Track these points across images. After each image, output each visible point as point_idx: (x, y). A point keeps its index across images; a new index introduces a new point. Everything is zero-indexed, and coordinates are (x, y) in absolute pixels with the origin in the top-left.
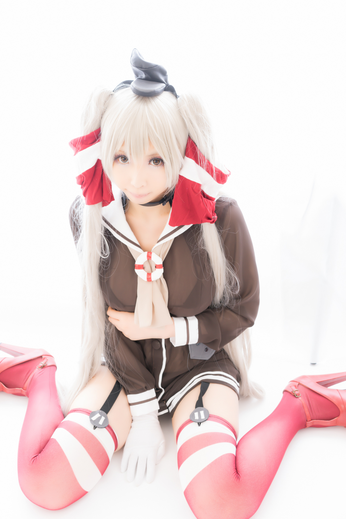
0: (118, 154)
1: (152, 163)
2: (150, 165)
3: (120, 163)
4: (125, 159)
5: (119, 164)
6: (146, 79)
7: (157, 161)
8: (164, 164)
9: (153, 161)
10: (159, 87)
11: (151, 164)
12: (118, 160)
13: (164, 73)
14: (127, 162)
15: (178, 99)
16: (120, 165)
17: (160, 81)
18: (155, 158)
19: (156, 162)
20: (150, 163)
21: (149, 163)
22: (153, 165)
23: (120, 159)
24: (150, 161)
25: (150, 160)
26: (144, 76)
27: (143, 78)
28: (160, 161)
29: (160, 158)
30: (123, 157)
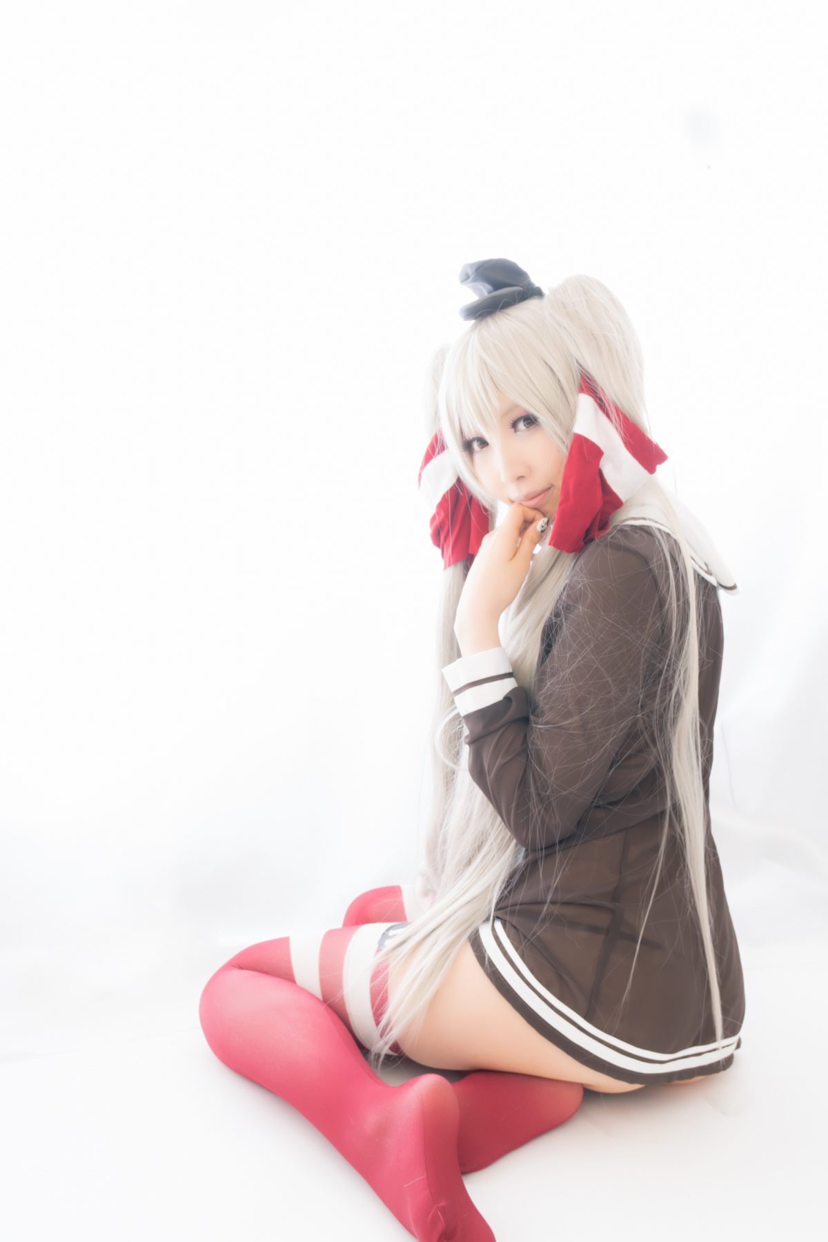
3: (476, 452)
5: (477, 455)
8: (539, 421)
9: (524, 421)
11: (519, 431)
12: (473, 449)
19: (529, 423)
22: (523, 431)
24: (514, 425)
25: (511, 424)
30: (479, 440)
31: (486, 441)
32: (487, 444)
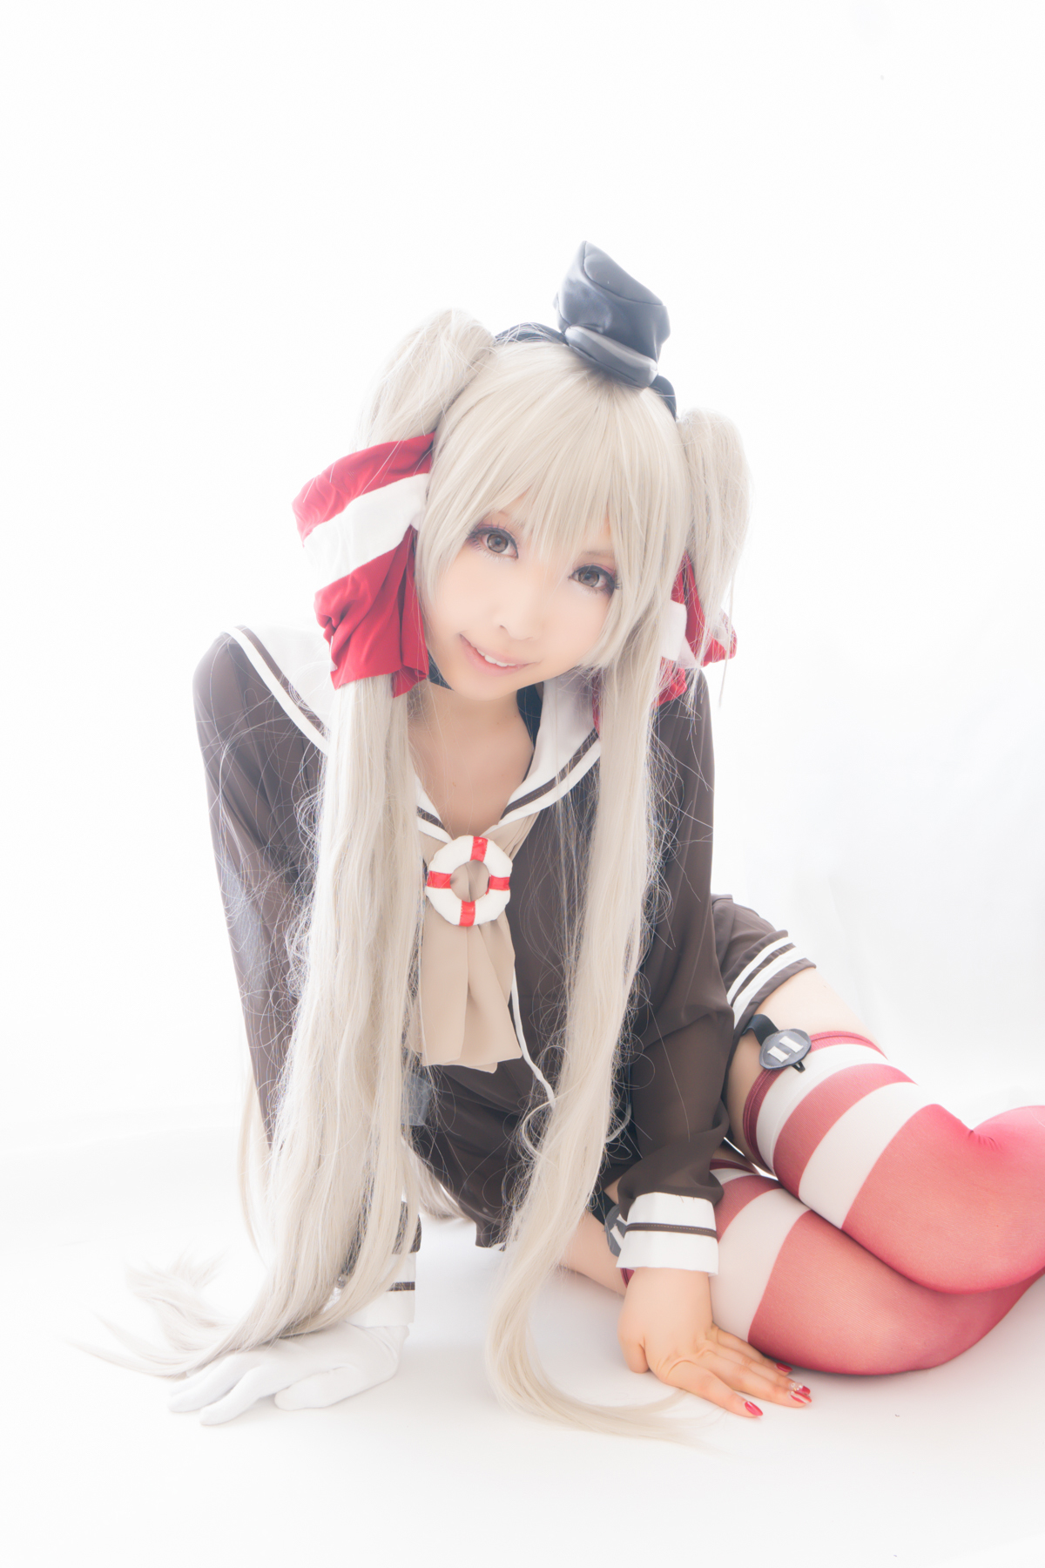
1: (577, 576)
2: (571, 581)
3: (483, 549)
4: (503, 541)
5: (481, 553)
6: (610, 334)
9: (581, 573)
11: (575, 580)
12: (482, 540)
13: (663, 333)
14: (508, 550)
15: (678, 416)
16: (482, 558)
18: (593, 567)
20: (572, 577)
23: (487, 541)
25: (577, 568)
26: (607, 321)
28: (601, 578)
29: (608, 570)
30: (500, 536)
31: (516, 552)
32: (516, 556)
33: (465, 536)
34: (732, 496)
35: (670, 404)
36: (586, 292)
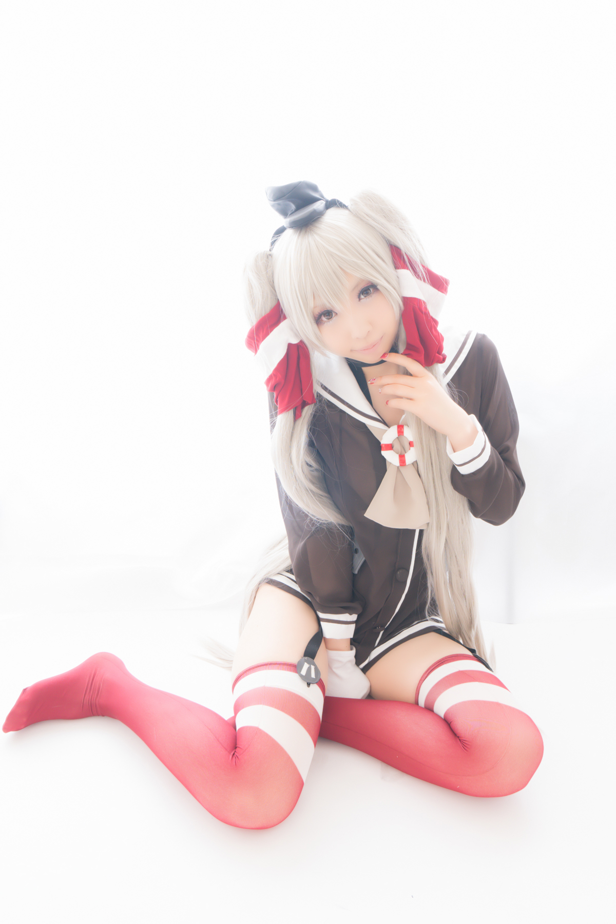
0: (317, 313)
1: (362, 297)
2: (361, 300)
3: (325, 322)
4: (329, 314)
5: (326, 324)
6: (299, 207)
7: (368, 290)
8: (378, 287)
10: (319, 206)
12: (322, 320)
13: (314, 188)
14: (333, 315)
15: (349, 207)
16: (328, 325)
17: (314, 200)
18: (363, 289)
20: (360, 299)
21: (358, 299)
23: (324, 319)
25: (357, 297)
26: (293, 207)
27: (294, 210)
28: (371, 290)
29: (368, 285)
30: (326, 313)
31: (335, 312)
32: (336, 314)
33: (315, 326)
34: (388, 214)
35: (342, 206)
36: (279, 204)
